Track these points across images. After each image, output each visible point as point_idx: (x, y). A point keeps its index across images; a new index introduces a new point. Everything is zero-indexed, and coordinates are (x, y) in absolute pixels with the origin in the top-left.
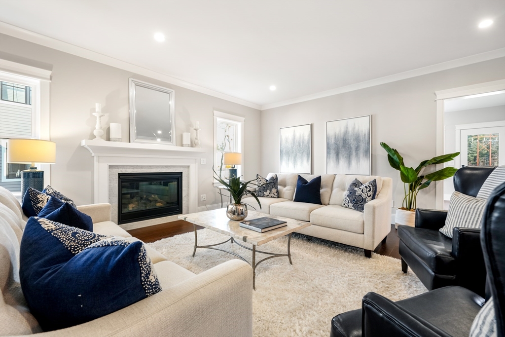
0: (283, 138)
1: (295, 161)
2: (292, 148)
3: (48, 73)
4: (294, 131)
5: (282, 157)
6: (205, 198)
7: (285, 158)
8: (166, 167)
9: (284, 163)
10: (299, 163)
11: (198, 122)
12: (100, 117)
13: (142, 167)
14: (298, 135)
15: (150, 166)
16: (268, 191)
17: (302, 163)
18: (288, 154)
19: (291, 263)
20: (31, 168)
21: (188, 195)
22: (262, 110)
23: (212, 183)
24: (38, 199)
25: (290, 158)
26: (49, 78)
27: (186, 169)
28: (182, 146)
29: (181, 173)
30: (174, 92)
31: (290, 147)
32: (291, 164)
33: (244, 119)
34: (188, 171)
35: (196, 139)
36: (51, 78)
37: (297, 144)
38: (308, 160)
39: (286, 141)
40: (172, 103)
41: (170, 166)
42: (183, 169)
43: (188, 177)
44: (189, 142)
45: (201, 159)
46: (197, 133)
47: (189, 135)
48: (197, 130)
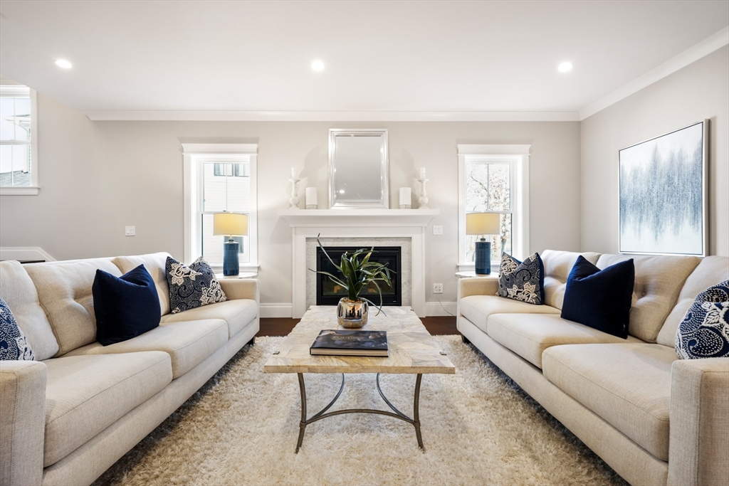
0: (628, 170)
1: (658, 224)
2: (650, 191)
3: (254, 146)
4: (656, 150)
5: (624, 214)
6: (442, 289)
7: (631, 217)
8: (376, 239)
9: (629, 229)
10: (668, 228)
11: (424, 169)
12: (296, 183)
13: (343, 239)
14: (664, 158)
15: (354, 238)
16: (515, 288)
17: (677, 226)
18: (639, 206)
19: (421, 445)
20: (230, 241)
21: (410, 282)
22: (581, 120)
23: (455, 266)
24: (171, 267)
25: (644, 217)
26: (256, 151)
27: (407, 243)
28: (399, 208)
29: (399, 249)
30: (387, 132)
31: (645, 189)
32: (647, 230)
33: (529, 146)
34: (410, 245)
35: (422, 195)
36: (258, 150)
37: (664, 180)
38: (695, 218)
39: (635, 177)
40: (384, 151)
41: (381, 238)
42: (402, 242)
43: (410, 254)
44: (409, 203)
45: (434, 227)
46: (421, 187)
47: (409, 189)
48: (421, 182)
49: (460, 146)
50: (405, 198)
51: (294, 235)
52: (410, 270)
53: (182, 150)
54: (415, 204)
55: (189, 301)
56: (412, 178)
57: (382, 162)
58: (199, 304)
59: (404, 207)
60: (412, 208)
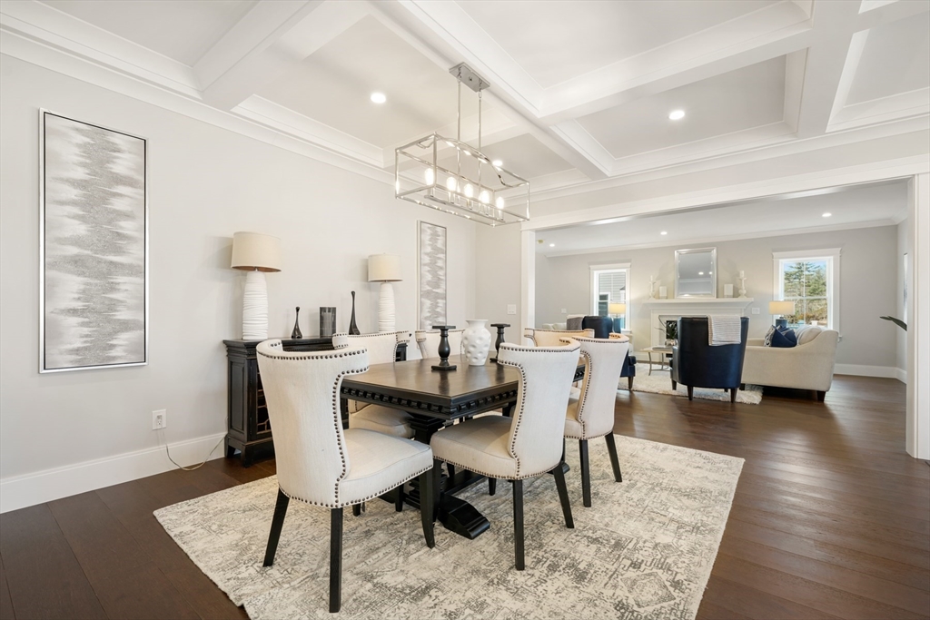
11: (744, 272)
12: (653, 284)
22: (896, 223)
26: (630, 266)
28: (724, 297)
30: (716, 248)
35: (741, 289)
44: (731, 294)
46: (741, 283)
47: (731, 286)
48: (741, 280)
49: (774, 254)
50: (728, 290)
51: (650, 313)
54: (736, 294)
56: (735, 279)
59: (728, 297)
60: (734, 297)
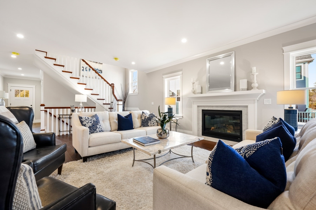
8: (228, 106)
11: (255, 67)
13: (212, 106)
15: (217, 106)
26: (181, 74)
27: (246, 108)
28: (240, 91)
29: (241, 112)
34: (247, 110)
41: (230, 106)
42: (243, 108)
43: (247, 114)
44: (246, 87)
45: (265, 100)
46: (254, 78)
47: (246, 81)
48: (253, 75)
49: (284, 48)
50: (243, 84)
51: (193, 104)
52: (247, 123)
53: (163, 78)
54: (249, 88)
55: (145, 124)
56: (249, 73)
57: (231, 68)
58: (148, 126)
59: (243, 90)
60: (248, 89)
